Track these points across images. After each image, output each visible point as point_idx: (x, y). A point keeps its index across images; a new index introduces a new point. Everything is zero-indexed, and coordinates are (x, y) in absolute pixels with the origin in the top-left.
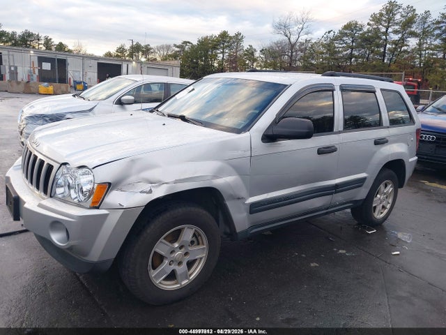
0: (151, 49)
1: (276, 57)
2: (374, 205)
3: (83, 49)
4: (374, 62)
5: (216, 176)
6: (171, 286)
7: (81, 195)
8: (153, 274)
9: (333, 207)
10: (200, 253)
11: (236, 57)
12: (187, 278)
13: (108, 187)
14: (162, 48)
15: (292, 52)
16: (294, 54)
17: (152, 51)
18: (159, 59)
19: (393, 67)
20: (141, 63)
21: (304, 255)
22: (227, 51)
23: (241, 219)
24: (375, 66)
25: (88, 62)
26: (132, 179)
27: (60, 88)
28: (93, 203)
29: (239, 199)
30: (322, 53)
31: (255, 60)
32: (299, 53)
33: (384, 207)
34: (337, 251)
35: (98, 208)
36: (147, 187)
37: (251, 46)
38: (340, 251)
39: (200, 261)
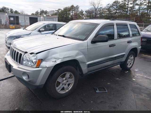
0: (47, 12)
1: (90, 14)
2: (127, 63)
3: (24, 13)
4: (124, 14)
5: (76, 56)
6: (63, 92)
7: (32, 64)
8: (57, 88)
9: (114, 64)
10: (72, 81)
11: (77, 14)
12: (68, 89)
13: (41, 60)
14: (51, 11)
15: (96, 12)
16: (97, 12)
17: (48, 12)
18: (50, 15)
19: (130, 16)
20: (44, 17)
21: (105, 81)
22: (74, 12)
23: (85, 69)
24: (124, 16)
25: (26, 17)
26: (49, 57)
27: (17, 26)
28: (37, 66)
29: (84, 63)
30: (106, 12)
31: (83, 15)
32: (98, 12)
33: (130, 64)
34: (116, 79)
35: (38, 68)
36: (54, 60)
37: (82, 10)
38: (117, 79)
39: (72, 84)
